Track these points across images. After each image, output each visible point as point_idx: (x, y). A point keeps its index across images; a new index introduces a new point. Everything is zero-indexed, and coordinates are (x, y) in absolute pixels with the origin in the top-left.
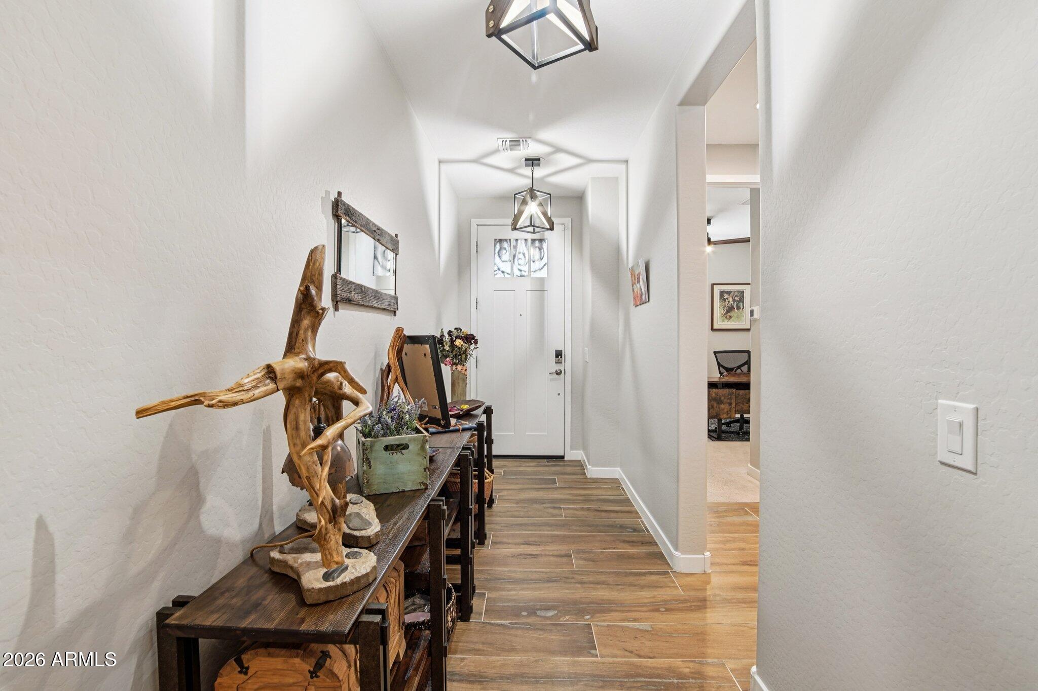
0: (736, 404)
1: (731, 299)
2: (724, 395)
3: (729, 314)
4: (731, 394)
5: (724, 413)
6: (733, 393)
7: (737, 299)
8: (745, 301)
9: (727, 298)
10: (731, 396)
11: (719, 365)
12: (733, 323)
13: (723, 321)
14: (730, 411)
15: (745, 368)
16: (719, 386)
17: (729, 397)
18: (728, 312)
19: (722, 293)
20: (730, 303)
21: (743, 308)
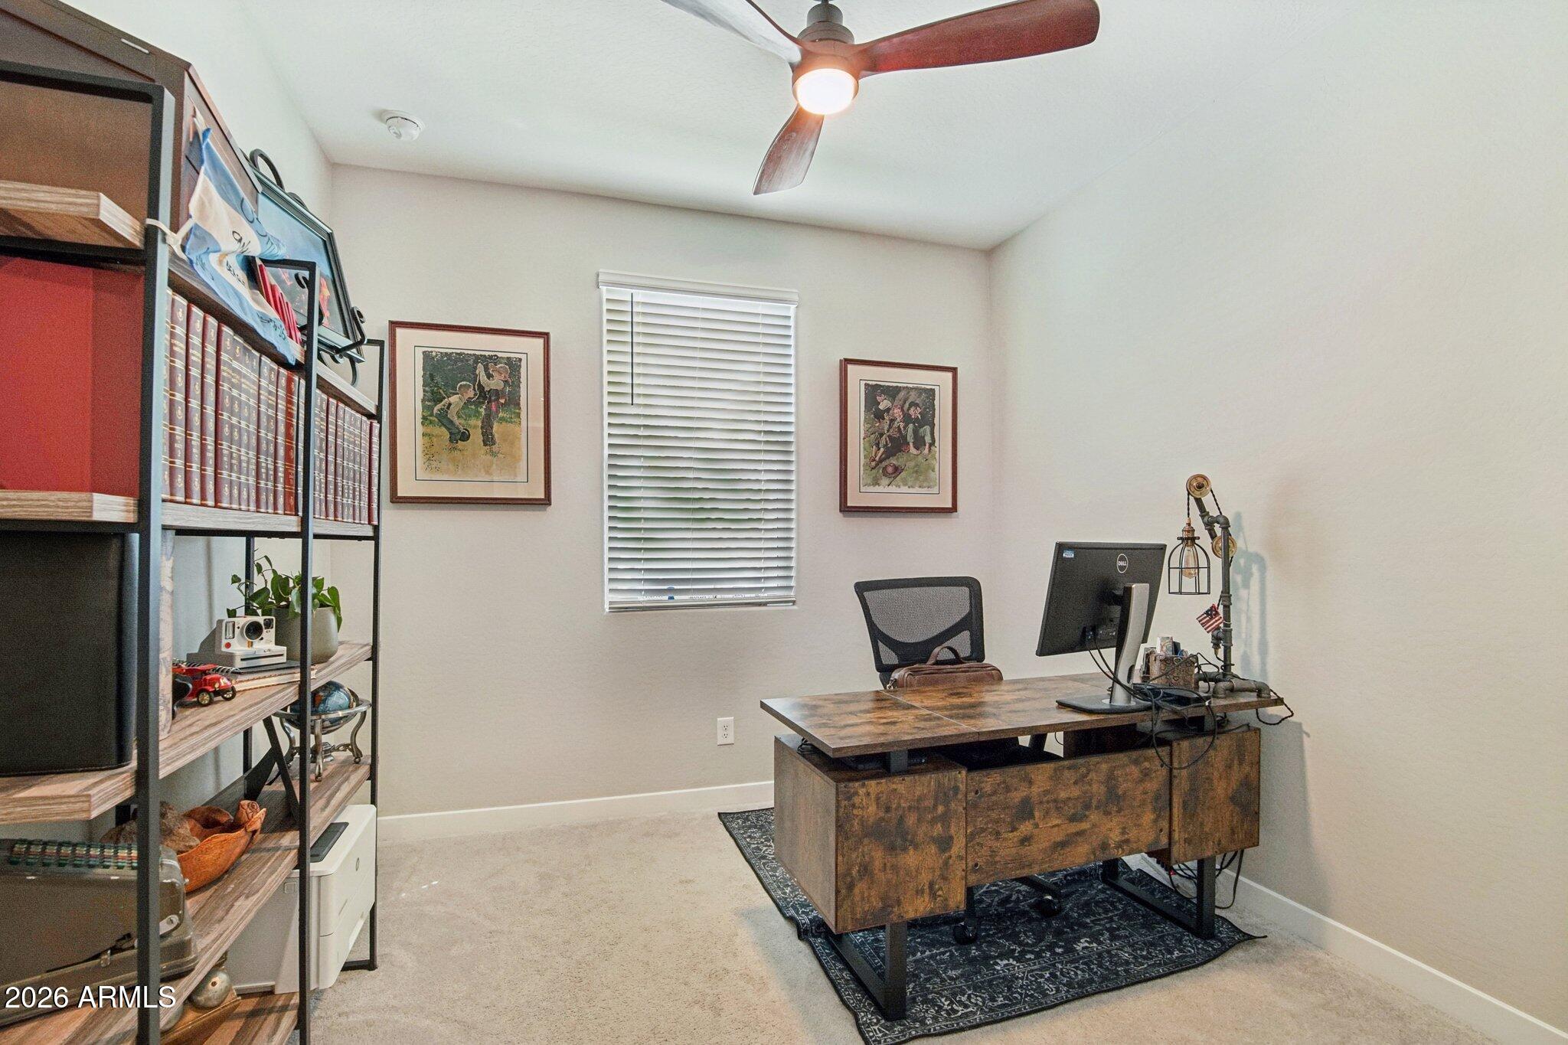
0: (970, 838)
1: (897, 412)
2: (916, 807)
3: (893, 461)
4: (944, 795)
5: (919, 892)
6: (956, 789)
7: (914, 413)
8: (936, 421)
9: (888, 410)
10: (947, 805)
11: (877, 636)
12: (905, 489)
13: (876, 482)
14: (944, 878)
15: (962, 643)
16: (895, 763)
17: (941, 809)
18: (890, 453)
19: (873, 392)
20: (896, 424)
21: (932, 444)
